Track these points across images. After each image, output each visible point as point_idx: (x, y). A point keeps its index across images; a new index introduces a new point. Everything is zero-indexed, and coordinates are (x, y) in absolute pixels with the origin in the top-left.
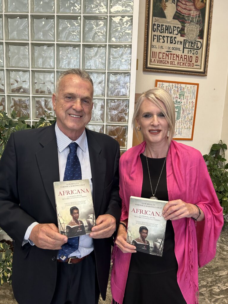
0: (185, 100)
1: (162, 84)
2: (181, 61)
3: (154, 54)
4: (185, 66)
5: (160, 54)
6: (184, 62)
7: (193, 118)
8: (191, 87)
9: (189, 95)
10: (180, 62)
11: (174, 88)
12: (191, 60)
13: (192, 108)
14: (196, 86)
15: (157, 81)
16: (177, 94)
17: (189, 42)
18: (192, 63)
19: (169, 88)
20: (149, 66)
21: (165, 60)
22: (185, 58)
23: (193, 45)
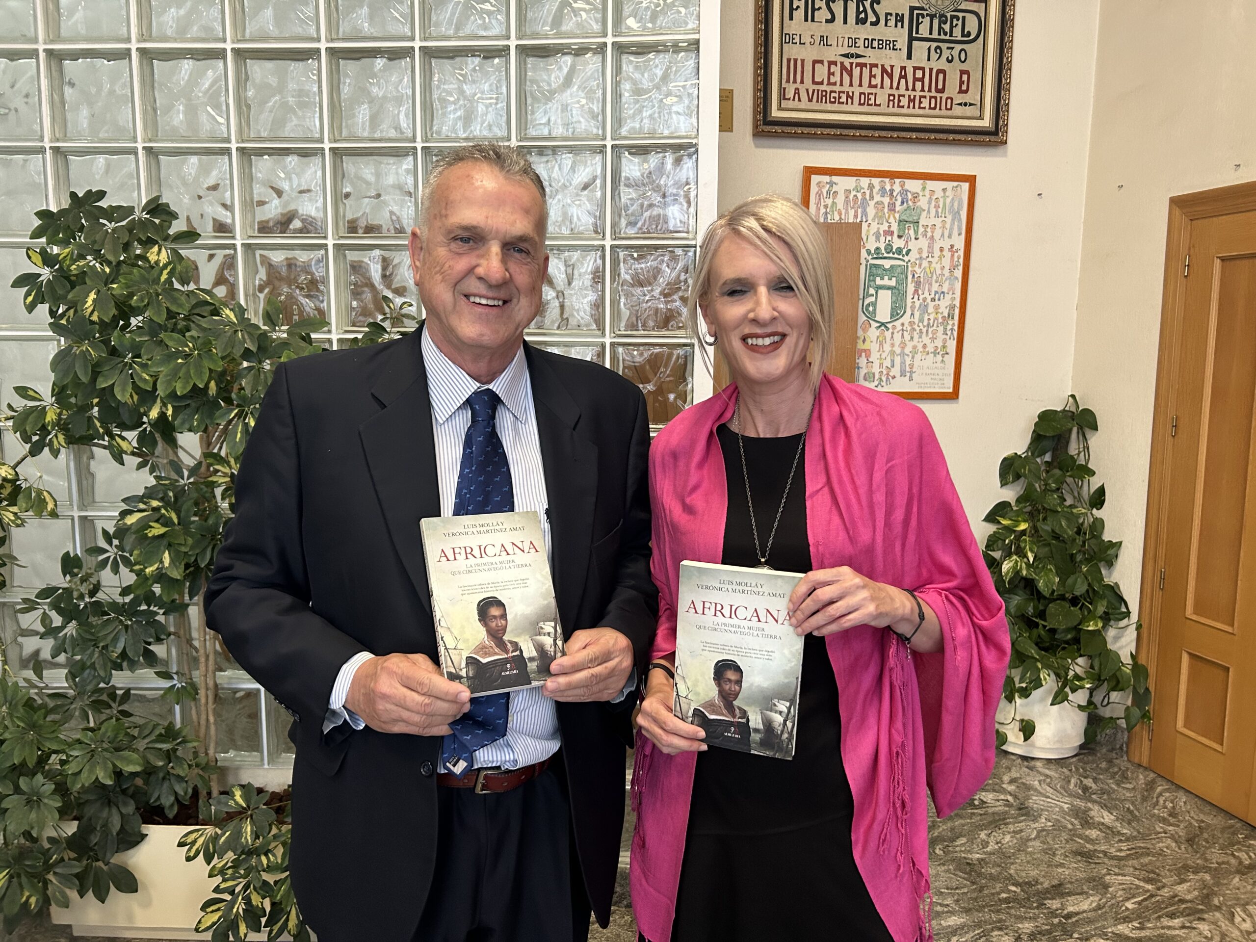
0: (923, 243)
1: (831, 184)
2: (902, 90)
3: (794, 67)
4: (917, 111)
5: (817, 65)
6: (913, 94)
7: (957, 311)
8: (944, 190)
9: (938, 222)
10: (896, 93)
11: (877, 198)
12: (940, 86)
13: (951, 272)
14: (966, 186)
15: (810, 172)
16: (892, 220)
17: (932, 17)
18: (945, 96)
19: (859, 196)
20: (775, 113)
21: (837, 88)
22: (915, 79)
23: (947, 27)
